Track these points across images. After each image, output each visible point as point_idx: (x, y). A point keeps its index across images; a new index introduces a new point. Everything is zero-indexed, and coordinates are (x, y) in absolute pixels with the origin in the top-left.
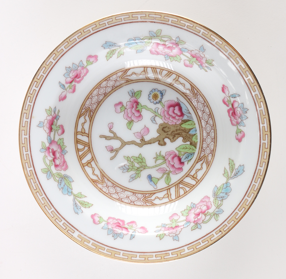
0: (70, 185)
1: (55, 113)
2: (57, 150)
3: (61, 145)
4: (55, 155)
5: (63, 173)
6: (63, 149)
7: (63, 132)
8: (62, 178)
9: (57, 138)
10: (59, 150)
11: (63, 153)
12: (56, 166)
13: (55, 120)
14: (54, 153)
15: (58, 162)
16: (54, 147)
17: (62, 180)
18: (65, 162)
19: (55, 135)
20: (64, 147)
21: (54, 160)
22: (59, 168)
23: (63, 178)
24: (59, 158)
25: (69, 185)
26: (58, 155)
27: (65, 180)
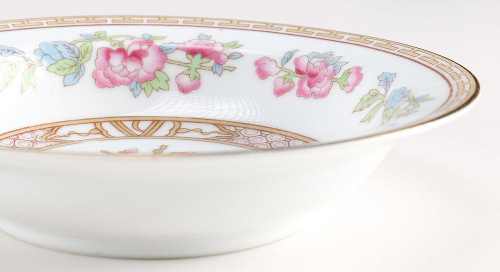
0: (59, 69)
1: (229, 57)
2: (142, 65)
3: (155, 83)
4: (134, 58)
5: (90, 67)
6: (144, 85)
7: (184, 90)
8: (78, 58)
9: (171, 70)
10: (142, 74)
11: (133, 85)
12: (108, 53)
13: (212, 63)
14: (137, 56)
15: (116, 60)
16: (150, 61)
17: (74, 55)
18: (114, 83)
19: (179, 64)
20: (148, 88)
21: (122, 51)
22: (101, 58)
23: (76, 60)
24: (125, 67)
25: (57, 66)
26: (132, 66)
27: (72, 63)
